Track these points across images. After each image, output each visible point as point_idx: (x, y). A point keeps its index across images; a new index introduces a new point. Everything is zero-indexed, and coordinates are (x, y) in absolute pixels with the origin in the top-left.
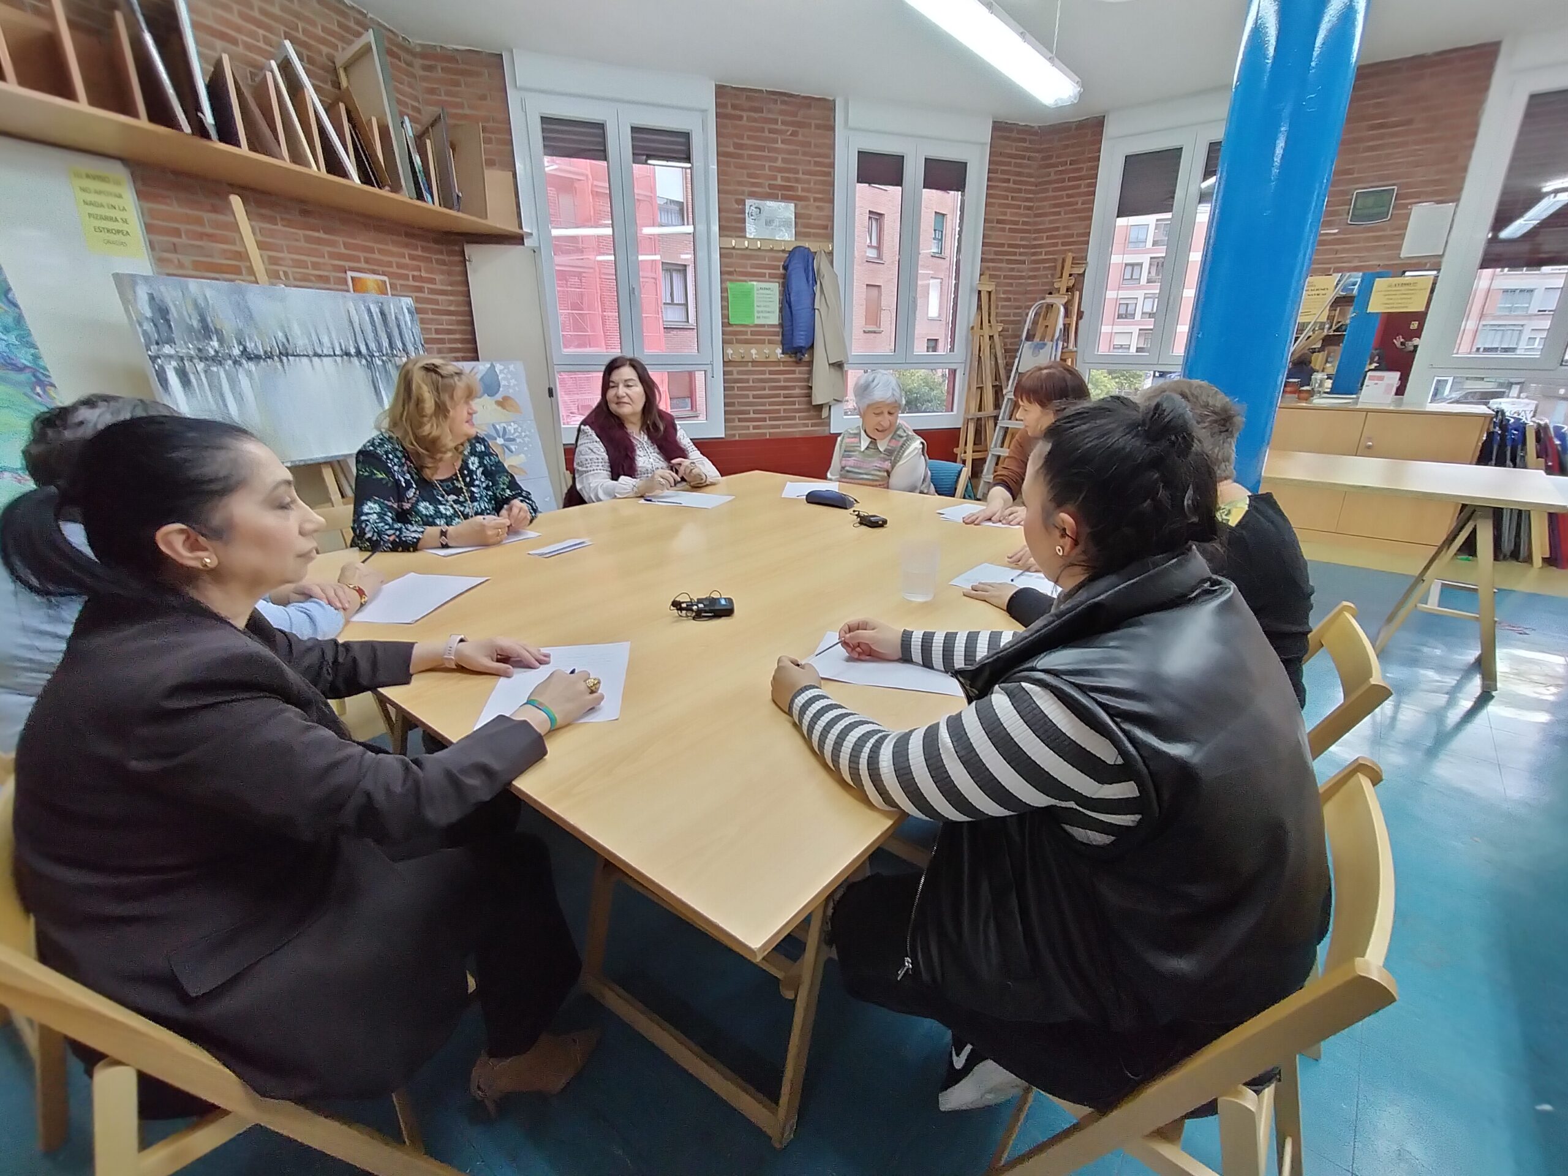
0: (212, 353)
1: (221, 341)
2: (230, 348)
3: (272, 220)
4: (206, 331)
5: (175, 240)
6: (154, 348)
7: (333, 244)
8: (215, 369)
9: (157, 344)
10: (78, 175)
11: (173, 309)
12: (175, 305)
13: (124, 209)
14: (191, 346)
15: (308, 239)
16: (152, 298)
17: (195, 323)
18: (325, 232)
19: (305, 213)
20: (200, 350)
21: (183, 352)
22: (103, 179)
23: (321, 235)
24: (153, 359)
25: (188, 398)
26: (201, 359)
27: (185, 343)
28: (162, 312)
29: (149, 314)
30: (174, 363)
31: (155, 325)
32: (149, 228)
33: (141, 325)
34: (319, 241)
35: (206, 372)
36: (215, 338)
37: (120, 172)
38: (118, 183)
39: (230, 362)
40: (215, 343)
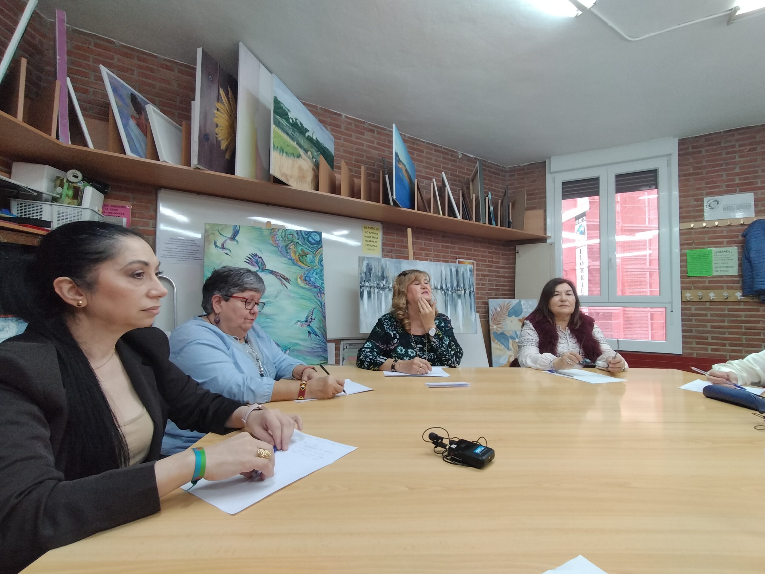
0: (382, 286)
1: (387, 282)
2: (389, 284)
3: (430, 240)
4: (383, 277)
5: (392, 248)
6: (363, 283)
7: (453, 248)
8: (381, 292)
9: (364, 281)
10: (365, 228)
11: (373, 269)
12: (375, 267)
13: (377, 238)
14: (375, 283)
15: (443, 246)
16: (368, 265)
17: (380, 274)
18: (451, 244)
19: (444, 236)
20: (378, 284)
21: (372, 285)
22: (373, 228)
23: (449, 245)
24: (361, 287)
25: (368, 302)
26: (377, 288)
27: (374, 282)
28: (369, 270)
29: (365, 270)
30: (368, 289)
31: (366, 275)
32: (384, 244)
33: (361, 275)
34: (447, 247)
35: (378, 293)
36: (385, 280)
37: (379, 226)
38: (377, 229)
39: (388, 290)
40: (384, 282)
